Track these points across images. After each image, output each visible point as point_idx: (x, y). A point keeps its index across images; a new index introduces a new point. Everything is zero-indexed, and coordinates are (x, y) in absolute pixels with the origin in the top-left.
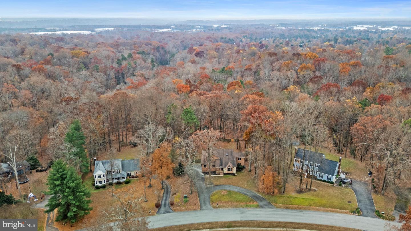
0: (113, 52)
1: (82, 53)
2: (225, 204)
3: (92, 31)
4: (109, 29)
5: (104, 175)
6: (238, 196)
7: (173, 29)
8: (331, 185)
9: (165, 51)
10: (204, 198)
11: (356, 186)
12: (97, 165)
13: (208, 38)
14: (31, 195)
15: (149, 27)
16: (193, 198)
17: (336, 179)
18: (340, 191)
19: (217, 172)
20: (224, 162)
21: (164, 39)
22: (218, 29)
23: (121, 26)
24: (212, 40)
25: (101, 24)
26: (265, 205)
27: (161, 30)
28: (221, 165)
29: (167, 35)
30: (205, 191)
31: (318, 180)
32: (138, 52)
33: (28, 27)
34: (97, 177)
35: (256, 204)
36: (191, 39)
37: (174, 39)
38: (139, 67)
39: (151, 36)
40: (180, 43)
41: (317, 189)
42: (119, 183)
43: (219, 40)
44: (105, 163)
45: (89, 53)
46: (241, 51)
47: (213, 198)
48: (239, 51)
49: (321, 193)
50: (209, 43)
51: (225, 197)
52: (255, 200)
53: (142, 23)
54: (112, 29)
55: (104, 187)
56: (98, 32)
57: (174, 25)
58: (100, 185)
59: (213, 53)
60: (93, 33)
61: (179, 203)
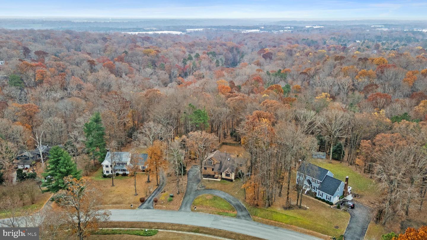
8: (329, 205)
17: (339, 200)
18: (333, 214)
19: (216, 176)
20: (223, 167)
26: (243, 216)
28: (220, 169)
31: (316, 198)
35: (235, 213)
41: (308, 208)
49: (310, 213)
61: (163, 201)
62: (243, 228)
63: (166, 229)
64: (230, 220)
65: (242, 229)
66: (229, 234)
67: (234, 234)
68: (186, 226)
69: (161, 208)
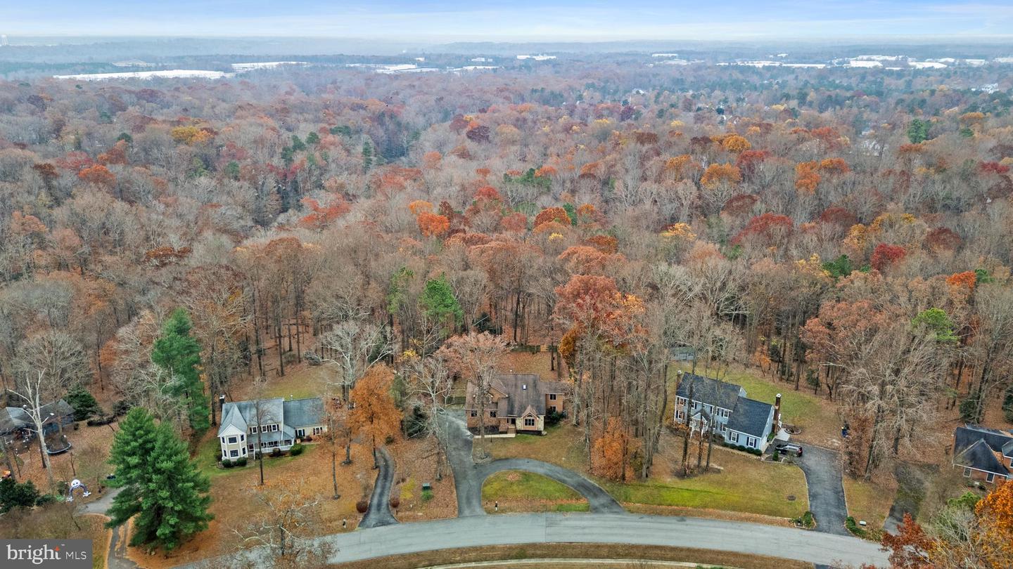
0: (273, 129)
1: (198, 133)
2: (514, 504)
3: (226, 71)
4: (268, 64)
5: (242, 437)
6: (543, 486)
7: (420, 65)
8: (755, 457)
9: (399, 124)
10: (469, 491)
11: (811, 460)
12: (227, 413)
13: (501, 91)
14: (75, 483)
15: (363, 59)
16: (443, 491)
17: (768, 444)
18: (772, 473)
19: (502, 428)
20: (516, 405)
21: (397, 93)
22: (528, 66)
23: (295, 58)
24: (511, 96)
25: (247, 53)
26: (604, 506)
27: (391, 69)
28: (511, 411)
29: (406, 83)
30: (471, 473)
31: (726, 445)
32: (333, 127)
33: (72, 59)
34: (227, 440)
35: (583, 502)
36: (460, 94)
37: (420, 92)
38: (333, 166)
39: (367, 85)
40: (433, 103)
41: (722, 468)
42: (278, 454)
43: (527, 95)
44: (246, 407)
45: (216, 133)
46: (574, 127)
47: (488, 490)
48: (571, 128)
49: (730, 477)
50: (503, 103)
51: (515, 488)
52: (583, 495)
53: (347, 51)
54: (275, 64)
55: (242, 463)
56: (241, 71)
57: (423, 55)
58: (234, 459)
59: (510, 130)
60: (228, 75)
61: (410, 502)
62: (616, 531)
63: (451, 563)
64: (582, 519)
65: (616, 534)
66: (592, 549)
67: (603, 547)
68: (493, 548)
69: (415, 519)
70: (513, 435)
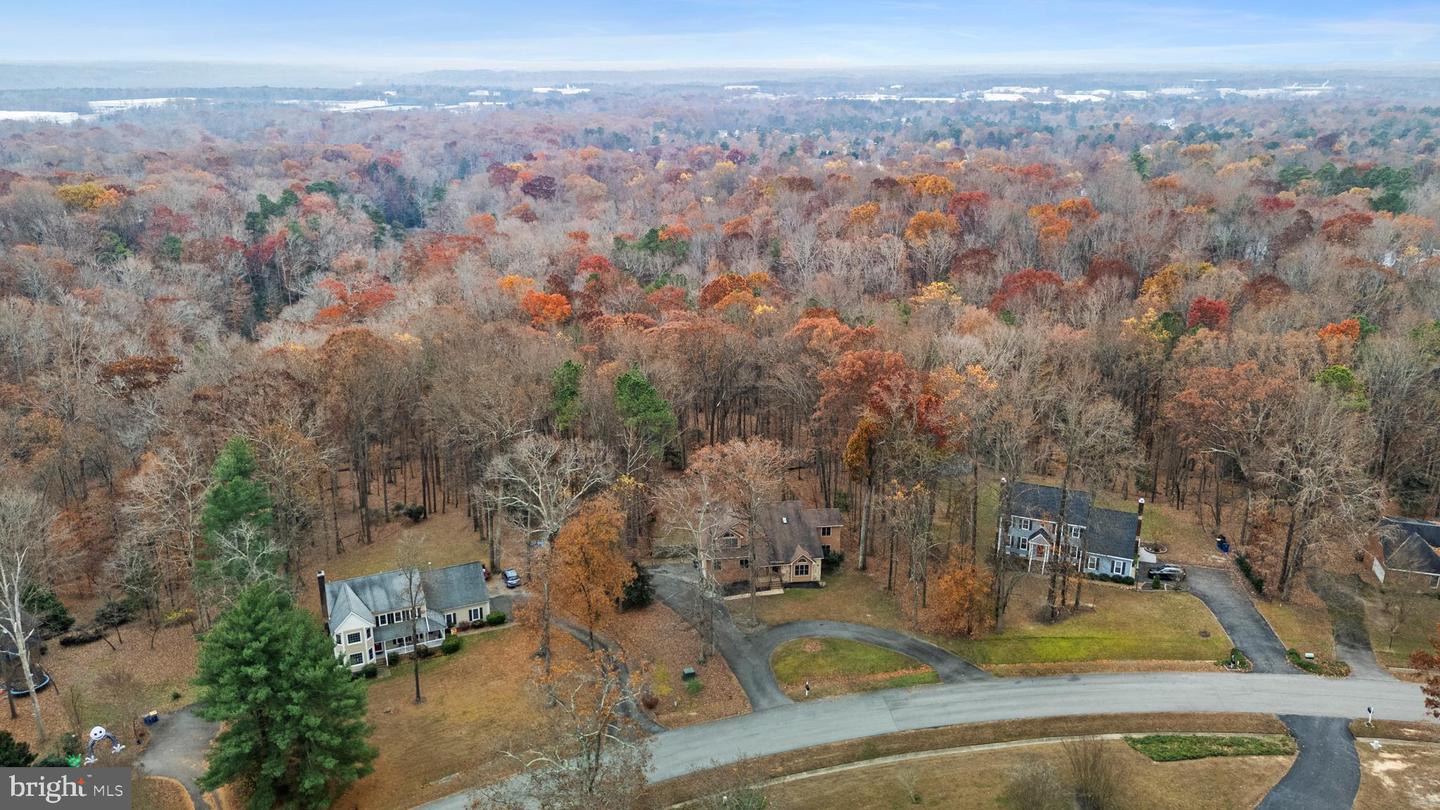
2: (827, 684)
6: (860, 654)
8: (1129, 587)
10: (754, 673)
11: (1201, 584)
14: (98, 733)
16: (714, 677)
17: (1135, 569)
18: (1162, 604)
20: (779, 547)
28: (773, 556)
30: (745, 648)
31: (1081, 576)
35: (926, 672)
42: (423, 654)
47: (783, 668)
51: (820, 661)
52: (921, 661)
62: (991, 705)
63: (773, 777)
64: (935, 694)
65: (992, 709)
66: (970, 732)
67: (982, 727)
68: (826, 748)
69: (689, 722)
70: (781, 591)
